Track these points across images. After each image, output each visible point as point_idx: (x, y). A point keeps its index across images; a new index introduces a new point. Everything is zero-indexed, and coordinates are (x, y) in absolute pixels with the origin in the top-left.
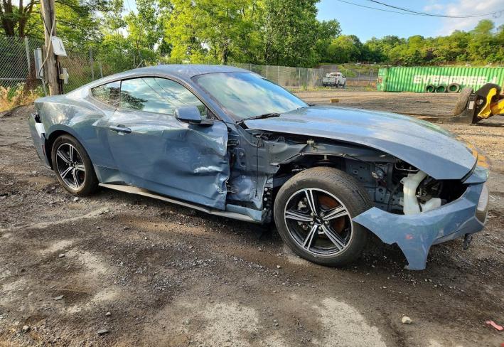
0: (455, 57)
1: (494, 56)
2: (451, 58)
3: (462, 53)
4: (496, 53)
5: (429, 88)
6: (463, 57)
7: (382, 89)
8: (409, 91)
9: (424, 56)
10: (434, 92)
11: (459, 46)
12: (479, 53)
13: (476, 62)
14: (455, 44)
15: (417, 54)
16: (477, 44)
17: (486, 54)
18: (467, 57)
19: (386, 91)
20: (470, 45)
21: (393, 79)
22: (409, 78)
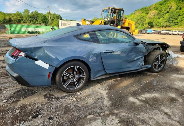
0: (20, 21)
1: (33, 22)
2: (19, 22)
3: (22, 20)
4: (33, 21)
5: (29, 32)
6: (23, 21)
7: (10, 33)
8: (21, 34)
9: (8, 20)
10: (31, 34)
11: (20, 17)
12: (28, 21)
13: (28, 23)
14: (18, 16)
15: (5, 19)
16: (26, 17)
17: (30, 21)
18: (24, 21)
19: (11, 34)
20: (24, 17)
21: (13, 29)
22: (20, 29)
